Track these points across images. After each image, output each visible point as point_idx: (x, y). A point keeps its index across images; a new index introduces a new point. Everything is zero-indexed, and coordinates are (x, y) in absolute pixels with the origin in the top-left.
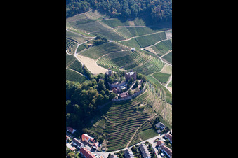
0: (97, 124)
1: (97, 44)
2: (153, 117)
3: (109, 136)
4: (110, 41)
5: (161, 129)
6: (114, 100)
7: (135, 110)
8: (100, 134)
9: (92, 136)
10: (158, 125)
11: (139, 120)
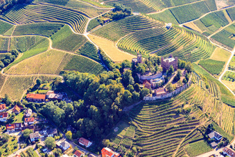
0: (123, 133)
1: (116, 18)
2: (204, 123)
3: (142, 151)
4: (135, 14)
5: (217, 141)
6: (146, 98)
7: (178, 113)
8: (128, 147)
9: (117, 151)
10: (212, 135)
11: (184, 127)
